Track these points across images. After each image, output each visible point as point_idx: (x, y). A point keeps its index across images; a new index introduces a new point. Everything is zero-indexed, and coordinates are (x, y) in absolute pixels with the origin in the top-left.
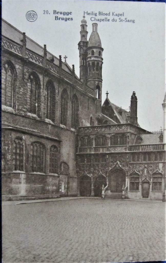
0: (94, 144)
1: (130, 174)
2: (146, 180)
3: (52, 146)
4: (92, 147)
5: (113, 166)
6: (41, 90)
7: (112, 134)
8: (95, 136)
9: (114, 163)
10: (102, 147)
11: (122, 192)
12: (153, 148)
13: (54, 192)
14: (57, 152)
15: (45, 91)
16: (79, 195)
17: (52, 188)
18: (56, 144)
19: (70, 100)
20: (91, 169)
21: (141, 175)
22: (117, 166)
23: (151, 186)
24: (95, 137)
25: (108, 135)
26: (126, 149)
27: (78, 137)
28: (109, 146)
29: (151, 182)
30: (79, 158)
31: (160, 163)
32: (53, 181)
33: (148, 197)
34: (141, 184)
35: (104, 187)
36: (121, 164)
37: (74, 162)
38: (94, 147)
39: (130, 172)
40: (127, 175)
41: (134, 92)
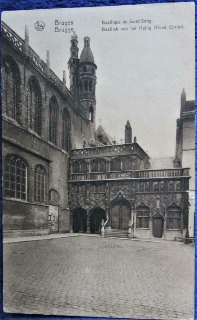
0: (90, 170)
1: (137, 207)
2: (158, 215)
3: (37, 166)
4: (88, 173)
5: (115, 196)
6: (22, 86)
7: (113, 157)
8: (91, 159)
9: (116, 193)
10: (101, 173)
11: (127, 229)
12: (168, 174)
13: (41, 226)
14: (45, 175)
15: (27, 89)
16: (72, 231)
17: (39, 222)
18: (43, 164)
19: (61, 113)
20: (87, 200)
21: (152, 208)
22: (120, 196)
23: (165, 223)
24: (90, 161)
25: (108, 158)
26: (132, 176)
27: (71, 161)
28: (109, 171)
29: (165, 218)
30: (72, 187)
31: (178, 193)
32: (40, 212)
33: (161, 237)
34: (151, 220)
35: (104, 223)
36: (125, 194)
37: (66, 192)
38: (90, 174)
39: (137, 205)
40: (133, 208)
41: (128, 121)
